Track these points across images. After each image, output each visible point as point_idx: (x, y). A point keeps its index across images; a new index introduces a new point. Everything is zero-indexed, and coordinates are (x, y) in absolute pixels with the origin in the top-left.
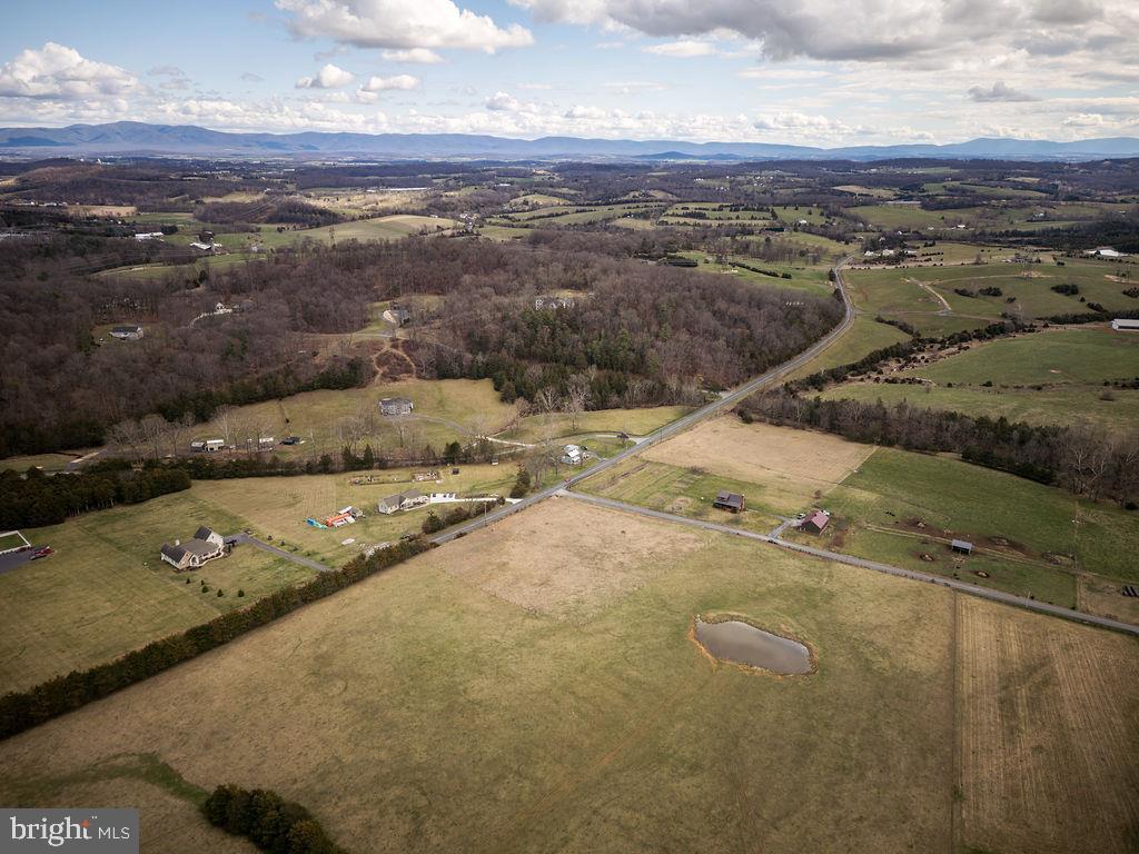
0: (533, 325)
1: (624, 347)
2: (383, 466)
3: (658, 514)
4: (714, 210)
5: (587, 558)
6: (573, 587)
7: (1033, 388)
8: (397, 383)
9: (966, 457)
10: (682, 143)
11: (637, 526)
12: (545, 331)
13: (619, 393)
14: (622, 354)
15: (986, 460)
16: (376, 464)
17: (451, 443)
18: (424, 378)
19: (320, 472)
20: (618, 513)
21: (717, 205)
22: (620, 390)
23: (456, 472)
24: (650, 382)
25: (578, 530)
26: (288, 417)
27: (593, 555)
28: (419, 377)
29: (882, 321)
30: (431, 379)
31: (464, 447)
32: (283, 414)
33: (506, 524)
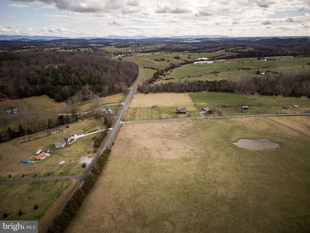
2: (30, 132)
3: (163, 120)
4: (59, 49)
7: (199, 76)
9: (210, 91)
10: (25, 36)
15: (215, 90)
16: (26, 133)
21: (60, 48)
23: (67, 127)
29: (145, 68)
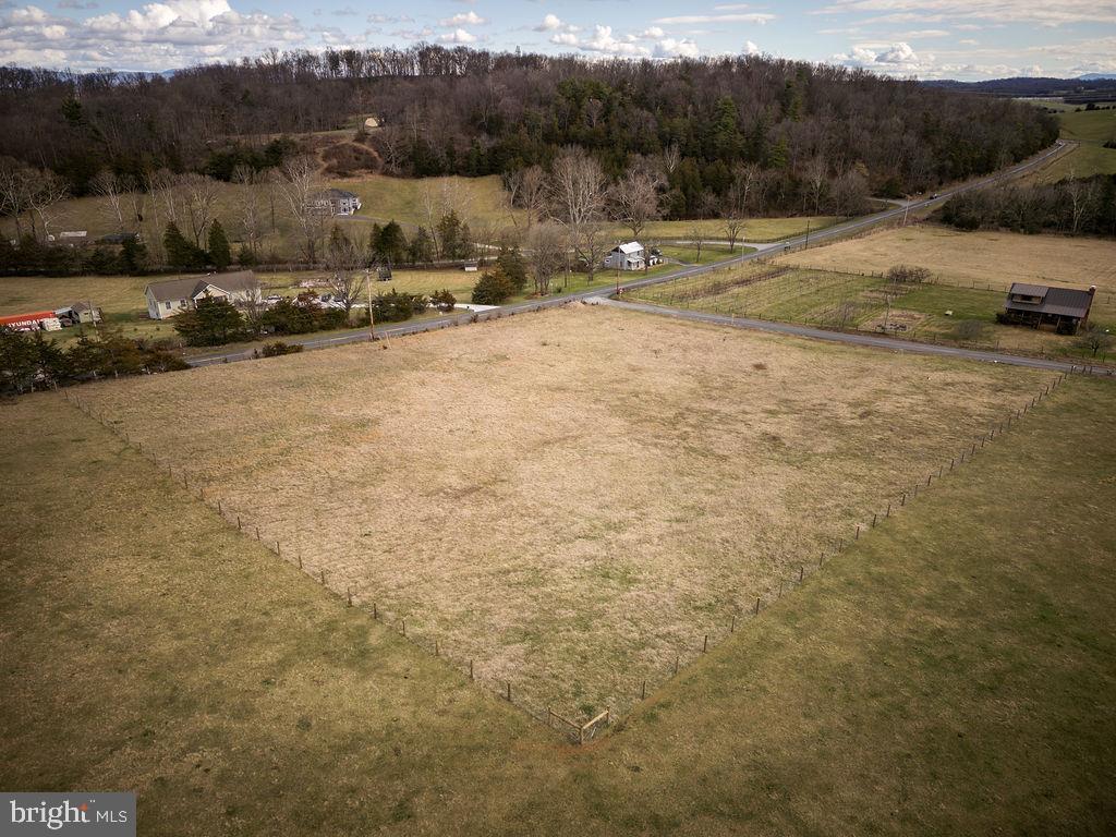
0: (577, 98)
1: (726, 126)
3: (842, 336)
5: (651, 419)
6: (589, 508)
8: (346, 180)
11: (795, 357)
12: (593, 106)
13: (717, 191)
14: (722, 137)
17: (383, 223)
18: (392, 175)
19: (121, 273)
20: (734, 333)
22: (720, 186)
23: (386, 278)
24: (772, 174)
25: (628, 359)
26: (144, 212)
27: (670, 414)
28: (386, 173)
30: (403, 176)
31: (408, 230)
32: (140, 209)
33: (430, 341)
